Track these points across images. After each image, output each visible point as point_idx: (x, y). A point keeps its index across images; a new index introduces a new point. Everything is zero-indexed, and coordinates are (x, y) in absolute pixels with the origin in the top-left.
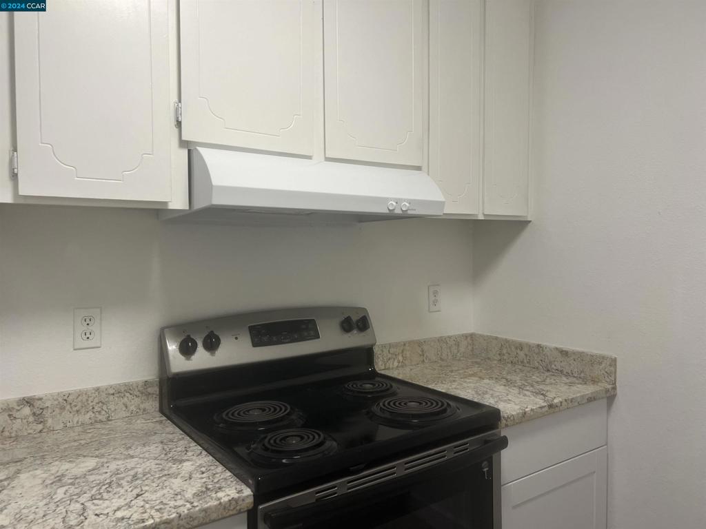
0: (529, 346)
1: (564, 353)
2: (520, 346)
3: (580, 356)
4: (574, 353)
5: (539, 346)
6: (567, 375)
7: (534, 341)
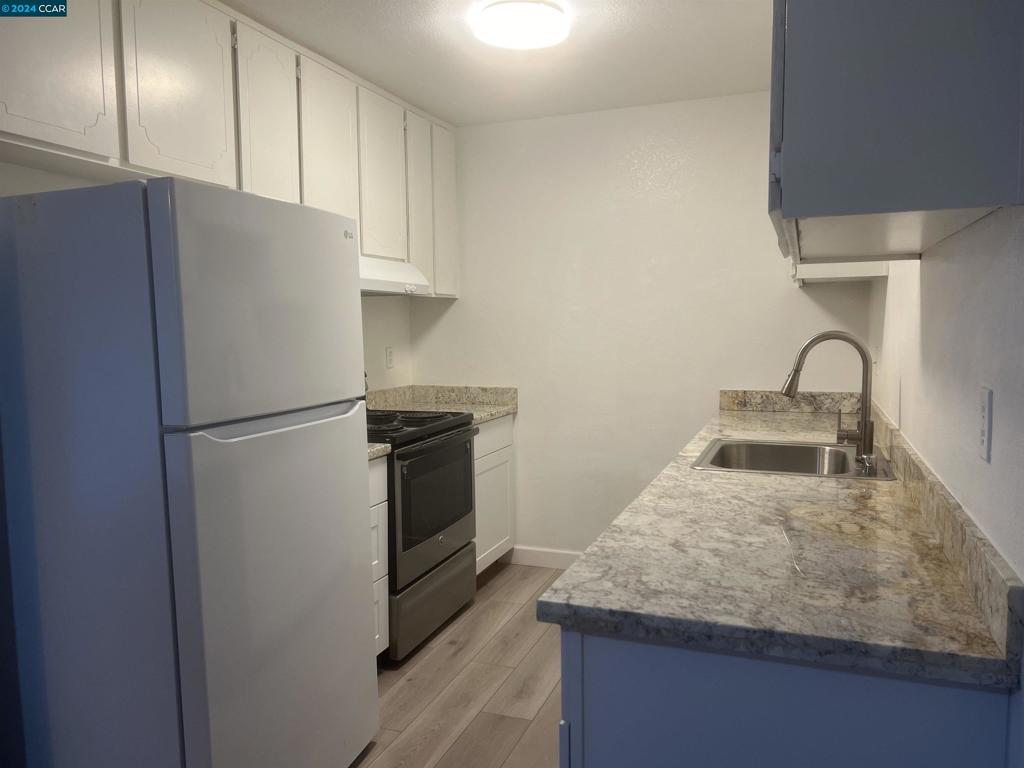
0: (459, 389)
1: (484, 390)
2: (452, 390)
3: (496, 391)
4: (491, 389)
5: (466, 388)
6: (487, 404)
7: (462, 385)
